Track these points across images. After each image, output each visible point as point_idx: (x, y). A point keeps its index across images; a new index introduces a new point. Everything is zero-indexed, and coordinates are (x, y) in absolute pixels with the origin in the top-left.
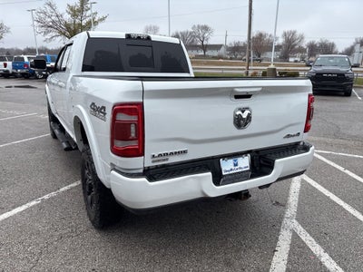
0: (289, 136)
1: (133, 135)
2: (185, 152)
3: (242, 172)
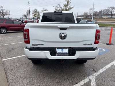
0: (86, 44)
1: (27, 37)
2: (43, 44)
3: (64, 54)
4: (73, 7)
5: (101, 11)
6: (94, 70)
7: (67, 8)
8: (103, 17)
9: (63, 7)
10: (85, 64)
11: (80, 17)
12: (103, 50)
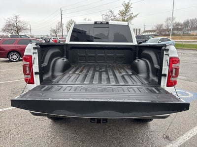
1: (28, 72)
4: (136, 16)
5: (188, 22)
6: (167, 137)
7: (126, 18)
8: (191, 32)
9: (118, 16)
10: (150, 122)
11: (148, 34)
12: (188, 95)
